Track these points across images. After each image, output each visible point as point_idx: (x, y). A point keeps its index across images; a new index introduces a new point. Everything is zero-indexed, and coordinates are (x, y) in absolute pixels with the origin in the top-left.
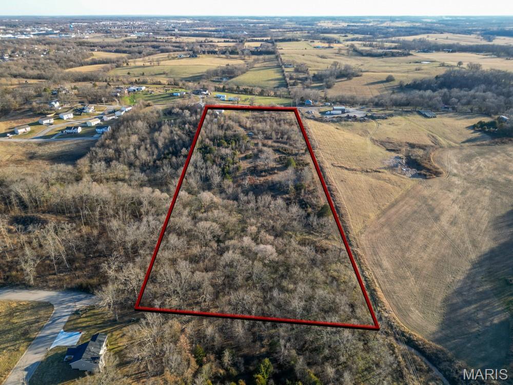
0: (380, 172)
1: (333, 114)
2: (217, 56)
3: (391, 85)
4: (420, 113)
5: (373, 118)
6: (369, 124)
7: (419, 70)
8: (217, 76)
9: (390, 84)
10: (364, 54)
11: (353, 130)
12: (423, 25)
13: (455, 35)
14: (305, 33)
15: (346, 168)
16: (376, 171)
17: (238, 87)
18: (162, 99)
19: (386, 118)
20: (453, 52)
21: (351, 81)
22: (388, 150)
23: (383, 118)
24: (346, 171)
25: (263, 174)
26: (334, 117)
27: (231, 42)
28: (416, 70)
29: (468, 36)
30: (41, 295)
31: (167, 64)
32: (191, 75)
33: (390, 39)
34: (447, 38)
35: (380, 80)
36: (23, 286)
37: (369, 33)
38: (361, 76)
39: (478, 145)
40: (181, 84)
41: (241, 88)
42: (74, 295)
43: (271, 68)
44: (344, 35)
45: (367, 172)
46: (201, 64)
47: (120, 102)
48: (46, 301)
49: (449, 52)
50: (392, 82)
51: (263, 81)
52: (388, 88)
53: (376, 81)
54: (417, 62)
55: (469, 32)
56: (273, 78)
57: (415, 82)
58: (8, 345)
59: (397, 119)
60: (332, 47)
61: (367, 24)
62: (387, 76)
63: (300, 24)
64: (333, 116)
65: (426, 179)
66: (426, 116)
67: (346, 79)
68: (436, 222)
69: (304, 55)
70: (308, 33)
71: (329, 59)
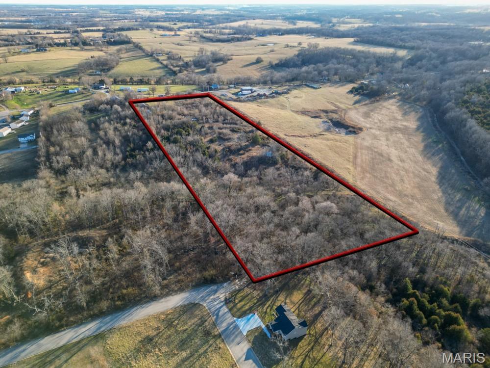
0: (323, 135)
1: (244, 95)
2: (68, 48)
3: (262, 66)
4: (308, 86)
5: (277, 93)
6: (279, 99)
7: (273, 51)
8: (91, 69)
9: (262, 64)
10: (214, 40)
11: (272, 105)
12: (231, 12)
13: (266, 21)
14: (133, 22)
15: (299, 136)
16: (321, 135)
17: (131, 78)
18: (58, 98)
19: (288, 93)
20: (283, 34)
21: (227, 64)
22: (312, 117)
23: (286, 93)
24: (300, 138)
25: (241, 152)
26: (248, 97)
27: (62, 33)
28: (271, 51)
29: (275, 21)
30: (176, 301)
31: (15, 60)
32: (59, 71)
33: (218, 25)
34: (262, 24)
35: (251, 62)
36: (147, 300)
37: (194, 21)
38: (231, 59)
39: (364, 105)
40: (57, 80)
41: (135, 79)
42: (206, 290)
43: (142, 58)
44: (173, 23)
45: (315, 136)
46: (59, 57)
47: (7, 107)
48: (187, 303)
49: (279, 35)
50: (262, 63)
51: (146, 71)
52: (263, 68)
53: (248, 63)
54: (263, 45)
55: (273, 18)
56: (154, 67)
57: (281, 62)
58: (205, 348)
59: (295, 92)
60: (179, 35)
61: (182, 12)
62: (256, 59)
63: (116, 13)
64: (246, 96)
65: (356, 134)
66: (314, 88)
67: (221, 63)
68: (392, 163)
69: (161, 44)
70: (136, 21)
71: (186, 46)
